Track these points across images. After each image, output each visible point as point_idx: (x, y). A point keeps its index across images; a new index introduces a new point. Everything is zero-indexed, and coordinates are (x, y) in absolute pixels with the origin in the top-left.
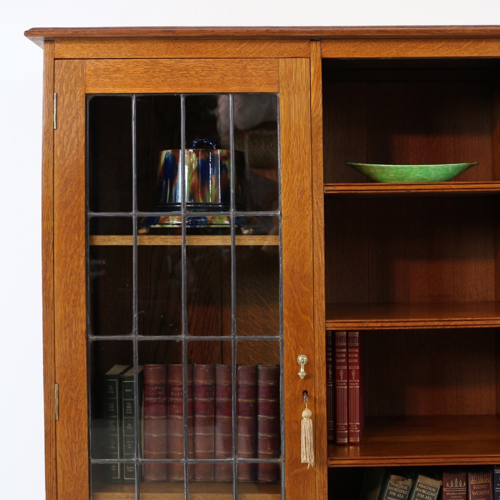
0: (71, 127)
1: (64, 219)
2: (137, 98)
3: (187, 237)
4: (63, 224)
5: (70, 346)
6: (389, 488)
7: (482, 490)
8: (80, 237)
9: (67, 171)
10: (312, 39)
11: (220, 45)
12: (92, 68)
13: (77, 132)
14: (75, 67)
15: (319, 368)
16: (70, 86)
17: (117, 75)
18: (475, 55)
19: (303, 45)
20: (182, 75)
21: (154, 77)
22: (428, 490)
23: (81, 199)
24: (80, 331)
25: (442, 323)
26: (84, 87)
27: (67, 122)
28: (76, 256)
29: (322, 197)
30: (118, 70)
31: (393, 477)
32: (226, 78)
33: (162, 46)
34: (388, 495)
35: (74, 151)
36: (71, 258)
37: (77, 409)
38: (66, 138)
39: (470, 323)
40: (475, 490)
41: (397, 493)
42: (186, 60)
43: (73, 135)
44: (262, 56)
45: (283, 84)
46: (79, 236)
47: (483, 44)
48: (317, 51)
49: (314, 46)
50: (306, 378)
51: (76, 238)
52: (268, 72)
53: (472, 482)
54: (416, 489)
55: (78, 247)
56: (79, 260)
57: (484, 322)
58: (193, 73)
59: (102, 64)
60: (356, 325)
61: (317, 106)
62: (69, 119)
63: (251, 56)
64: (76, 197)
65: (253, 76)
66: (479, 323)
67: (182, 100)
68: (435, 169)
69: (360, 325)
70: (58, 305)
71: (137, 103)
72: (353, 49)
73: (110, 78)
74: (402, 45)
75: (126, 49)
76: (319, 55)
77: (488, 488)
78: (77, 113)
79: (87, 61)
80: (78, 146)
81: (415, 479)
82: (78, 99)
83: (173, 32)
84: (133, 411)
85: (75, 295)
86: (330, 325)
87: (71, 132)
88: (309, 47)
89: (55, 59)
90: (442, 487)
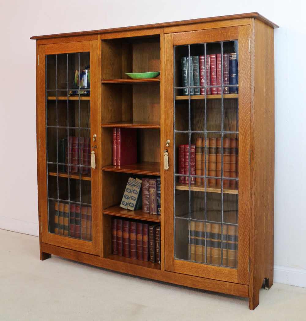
1: (41, 92)
2: (57, 55)
5: (42, 129)
6: (129, 181)
8: (44, 97)
9: (41, 78)
10: (98, 34)
12: (47, 47)
13: (43, 66)
14: (43, 47)
15: (99, 139)
16: (42, 53)
18: (143, 35)
20: (67, 48)
21: (60, 49)
22: (138, 183)
24: (44, 124)
26: (45, 53)
30: (52, 47)
31: (130, 178)
34: (128, 184)
36: (42, 103)
39: (140, 126)
41: (131, 183)
43: (42, 67)
44: (86, 40)
45: (91, 49)
47: (145, 31)
49: (99, 36)
50: (95, 141)
52: (87, 45)
54: (135, 183)
55: (44, 100)
59: (49, 46)
60: (105, 125)
61: (100, 55)
62: (42, 62)
63: (83, 40)
64: (43, 86)
67: (67, 55)
68: (149, 74)
69: (110, 125)
71: (57, 57)
73: (51, 50)
76: (100, 39)
77: (154, 185)
78: (44, 60)
79: (46, 45)
81: (135, 179)
82: (44, 56)
85: (43, 114)
86: (102, 125)
88: (97, 36)
89: (39, 45)
90: (142, 183)
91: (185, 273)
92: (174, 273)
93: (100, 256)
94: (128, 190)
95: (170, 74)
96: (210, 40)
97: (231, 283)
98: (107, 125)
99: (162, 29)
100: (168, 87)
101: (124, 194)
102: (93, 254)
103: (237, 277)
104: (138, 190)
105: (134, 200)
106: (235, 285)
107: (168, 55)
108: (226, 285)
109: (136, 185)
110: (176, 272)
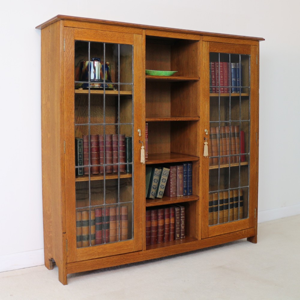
0: (70, 51)
1: (67, 83)
2: (90, 43)
3: (106, 91)
4: (67, 85)
5: (69, 127)
6: (155, 172)
7: (181, 170)
9: (68, 66)
10: (143, 29)
11: (117, 27)
12: (77, 31)
13: (72, 53)
14: (71, 30)
16: (69, 37)
17: (85, 34)
18: (186, 38)
19: (141, 30)
20: (105, 36)
21: (96, 36)
22: (166, 172)
23: (73, 76)
24: (72, 122)
25: (176, 119)
26: (74, 37)
27: (69, 49)
28: (71, 96)
29: (145, 79)
30: (85, 33)
31: (156, 169)
32: (118, 39)
33: (99, 25)
34: (155, 175)
35: (71, 60)
36: (70, 97)
37: (71, 149)
38: (68, 55)
39: (183, 119)
40: (179, 171)
41: (157, 174)
42: (107, 31)
43: (70, 54)
44: (129, 32)
45: (134, 42)
46: (72, 89)
47: (188, 35)
48: (144, 32)
49: (144, 31)
51: (71, 90)
52: (131, 38)
53: (178, 168)
54: (163, 172)
55: (72, 93)
56: (72, 98)
57: (186, 119)
58: (108, 36)
59: (80, 30)
61: (144, 50)
62: (69, 48)
63: (126, 32)
64: (71, 76)
65: (126, 39)
66: (185, 119)
67: (104, 45)
69: (155, 120)
70: (65, 113)
71: (90, 44)
72: (154, 33)
73: (83, 35)
74: (168, 33)
75: (88, 25)
76: (145, 34)
78: (72, 46)
79: (75, 28)
80: (72, 58)
81: (162, 169)
82: (72, 41)
83: (106, 22)
84: (81, 151)
85: (71, 110)
87: (69, 53)
88: (142, 31)
89: (64, 26)
90: (170, 171)
91: (215, 235)
92: (208, 239)
93: (142, 251)
94: (155, 181)
95: (207, 75)
96: (234, 52)
97: (245, 230)
98: (152, 119)
99: (201, 37)
100: (206, 86)
101: (153, 185)
102: (134, 251)
103: (248, 224)
104: (167, 178)
105: (163, 188)
106: (247, 230)
107: (205, 59)
108: (242, 232)
109: (164, 175)
110: (210, 237)
